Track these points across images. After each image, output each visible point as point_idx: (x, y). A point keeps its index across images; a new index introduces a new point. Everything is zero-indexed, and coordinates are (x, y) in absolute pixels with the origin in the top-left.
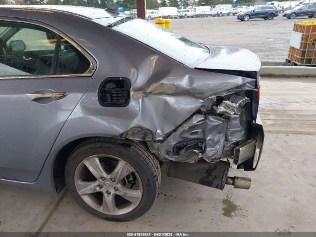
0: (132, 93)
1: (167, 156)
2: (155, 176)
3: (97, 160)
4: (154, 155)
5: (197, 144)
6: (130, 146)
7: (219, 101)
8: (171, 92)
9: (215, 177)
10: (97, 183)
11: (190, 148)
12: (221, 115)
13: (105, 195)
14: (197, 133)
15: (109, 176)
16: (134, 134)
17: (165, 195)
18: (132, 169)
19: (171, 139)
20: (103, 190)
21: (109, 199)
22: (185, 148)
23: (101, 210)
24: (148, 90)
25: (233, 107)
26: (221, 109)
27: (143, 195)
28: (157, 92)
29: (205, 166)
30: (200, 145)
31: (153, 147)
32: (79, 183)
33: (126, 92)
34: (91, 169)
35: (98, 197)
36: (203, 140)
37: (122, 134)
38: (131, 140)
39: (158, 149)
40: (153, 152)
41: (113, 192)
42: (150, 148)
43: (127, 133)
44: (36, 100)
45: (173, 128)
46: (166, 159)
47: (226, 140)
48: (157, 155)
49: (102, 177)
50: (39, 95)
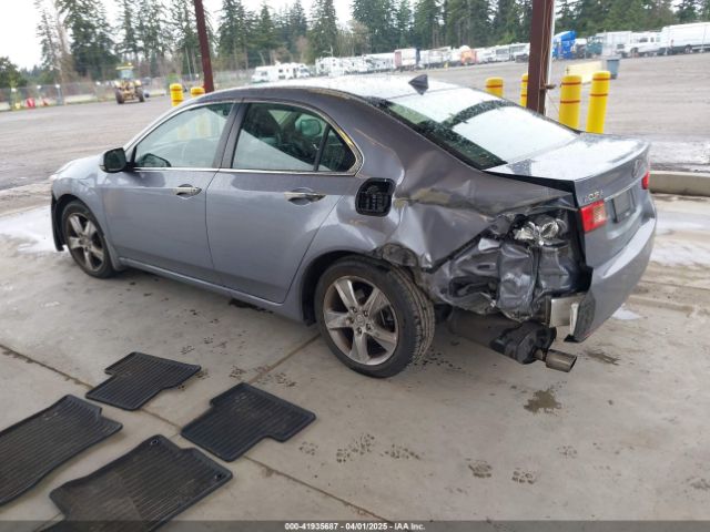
0: (393, 199)
1: (442, 296)
2: (416, 317)
3: (350, 284)
4: (421, 289)
5: (487, 285)
6: (387, 270)
7: (521, 222)
8: (445, 202)
9: (511, 340)
10: (347, 315)
11: (477, 289)
12: (525, 244)
13: (356, 332)
14: (487, 267)
15: (361, 308)
16: (391, 253)
17: (451, 365)
18: (387, 302)
19: (446, 269)
20: (354, 326)
21: (359, 340)
22: (467, 287)
23: (350, 355)
24: (413, 197)
25: (537, 231)
26: (523, 234)
27: (398, 341)
28: (426, 200)
29: (504, 323)
30: (491, 286)
31: (419, 278)
32: (329, 313)
33: (386, 198)
34: (342, 295)
35: (348, 334)
36: (497, 280)
37: (375, 251)
38: (388, 263)
39: (427, 282)
40: (421, 284)
41: (364, 330)
42: (416, 278)
43: (381, 249)
44: (293, 200)
45: (448, 254)
46: (440, 299)
47: (538, 285)
48: (425, 289)
49: (353, 308)
50: (296, 195)
